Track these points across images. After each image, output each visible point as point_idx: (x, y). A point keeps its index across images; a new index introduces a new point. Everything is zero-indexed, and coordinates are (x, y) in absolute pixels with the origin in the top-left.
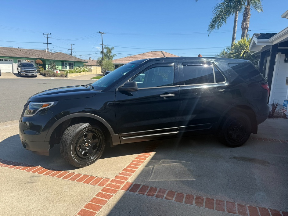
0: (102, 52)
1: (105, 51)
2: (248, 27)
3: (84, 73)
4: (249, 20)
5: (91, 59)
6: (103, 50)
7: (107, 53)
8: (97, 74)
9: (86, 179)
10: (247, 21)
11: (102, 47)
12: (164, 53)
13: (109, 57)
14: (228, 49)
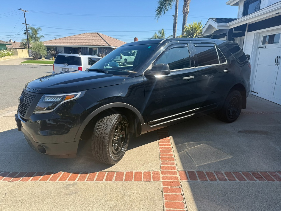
0: (26, 33)
1: (30, 31)
2: (188, 12)
3: (9, 57)
4: (189, 5)
5: (12, 41)
6: (27, 30)
7: (33, 34)
8: (24, 58)
9: (134, 176)
10: (187, 6)
11: (26, 26)
12: (100, 35)
13: (34, 38)
14: (160, 32)
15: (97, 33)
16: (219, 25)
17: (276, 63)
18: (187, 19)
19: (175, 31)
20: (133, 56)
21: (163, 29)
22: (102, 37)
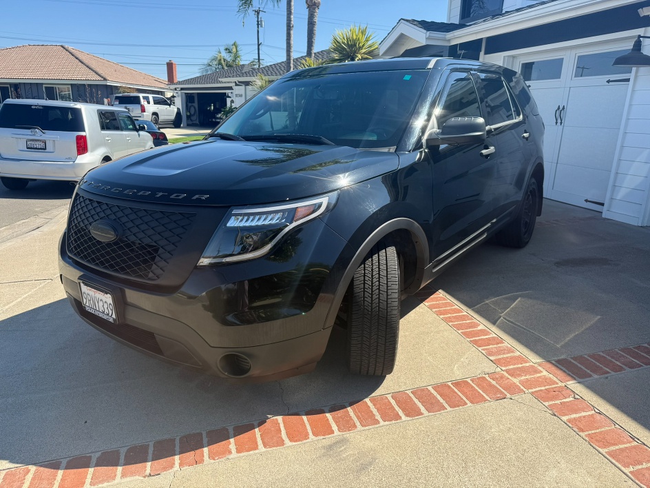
2: (319, 3)
12: (70, 53)
14: (228, 50)
15: (62, 46)
16: (431, 35)
17: (557, 120)
18: (316, 19)
19: (290, 49)
20: (172, 106)
21: (234, 44)
22: (80, 58)
